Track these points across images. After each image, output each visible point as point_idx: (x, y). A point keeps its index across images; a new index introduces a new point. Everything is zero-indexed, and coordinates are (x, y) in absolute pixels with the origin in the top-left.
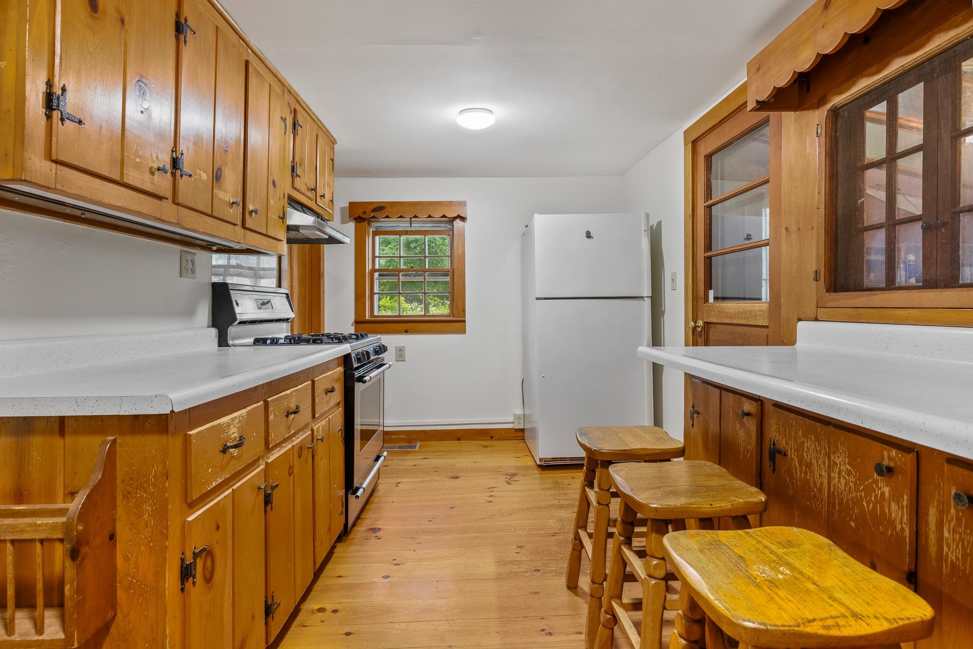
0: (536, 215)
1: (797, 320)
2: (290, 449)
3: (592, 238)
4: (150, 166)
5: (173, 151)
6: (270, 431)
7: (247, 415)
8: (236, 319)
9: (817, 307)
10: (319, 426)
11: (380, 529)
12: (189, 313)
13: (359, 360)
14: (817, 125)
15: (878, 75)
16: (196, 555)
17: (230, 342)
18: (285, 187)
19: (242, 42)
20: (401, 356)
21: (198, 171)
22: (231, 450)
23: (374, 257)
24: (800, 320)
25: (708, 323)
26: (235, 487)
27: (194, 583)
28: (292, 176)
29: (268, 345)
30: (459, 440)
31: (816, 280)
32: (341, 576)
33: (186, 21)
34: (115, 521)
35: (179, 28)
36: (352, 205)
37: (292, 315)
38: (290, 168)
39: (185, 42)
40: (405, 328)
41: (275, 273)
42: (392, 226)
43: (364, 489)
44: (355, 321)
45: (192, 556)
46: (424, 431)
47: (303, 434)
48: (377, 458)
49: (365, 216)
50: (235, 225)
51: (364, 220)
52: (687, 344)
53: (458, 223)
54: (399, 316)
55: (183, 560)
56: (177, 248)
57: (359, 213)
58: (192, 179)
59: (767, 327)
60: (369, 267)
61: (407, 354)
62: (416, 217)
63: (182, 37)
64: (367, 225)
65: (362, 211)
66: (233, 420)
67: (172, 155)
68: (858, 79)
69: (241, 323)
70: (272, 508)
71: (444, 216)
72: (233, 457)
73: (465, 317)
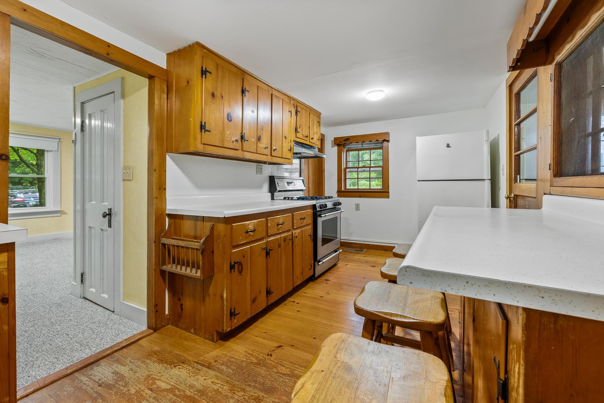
0: (417, 138)
1: (543, 194)
2: (279, 237)
3: (451, 147)
4: (232, 140)
5: (241, 133)
6: (269, 229)
7: (257, 222)
8: (276, 190)
9: (550, 186)
10: (296, 232)
11: (329, 280)
12: (260, 187)
13: (321, 208)
14: (551, 74)
15: (572, 42)
16: (235, 263)
17: (275, 198)
18: (293, 137)
19: (270, 88)
20: (358, 208)
21: (251, 139)
22: (250, 233)
23: (347, 162)
24: (545, 194)
25: (517, 195)
26: (251, 246)
27: (234, 271)
28: (296, 133)
29: (290, 200)
30: (386, 251)
31: (550, 170)
32: (306, 293)
33: (245, 88)
34: (214, 247)
35: (243, 92)
36: (335, 139)
37: (304, 188)
38: (295, 130)
39: (245, 96)
40: (360, 195)
41: (299, 170)
42: (355, 147)
43: (323, 262)
44: (337, 191)
45: (233, 263)
46: (368, 245)
47: (287, 233)
48: (336, 251)
49: (341, 144)
50: (267, 155)
51: (341, 145)
52: (507, 208)
53: (385, 144)
54: (358, 189)
55: (231, 263)
56: (255, 164)
57: (338, 142)
58: (249, 142)
59: (535, 198)
60: (344, 166)
61: (361, 207)
62: (364, 142)
63: (244, 95)
64: (343, 147)
65: (339, 141)
66: (251, 223)
67: (241, 134)
68: (565, 45)
69: (279, 191)
70: (269, 257)
71: (377, 140)
72: (250, 235)
73: (389, 190)
